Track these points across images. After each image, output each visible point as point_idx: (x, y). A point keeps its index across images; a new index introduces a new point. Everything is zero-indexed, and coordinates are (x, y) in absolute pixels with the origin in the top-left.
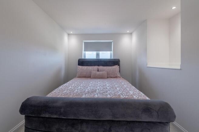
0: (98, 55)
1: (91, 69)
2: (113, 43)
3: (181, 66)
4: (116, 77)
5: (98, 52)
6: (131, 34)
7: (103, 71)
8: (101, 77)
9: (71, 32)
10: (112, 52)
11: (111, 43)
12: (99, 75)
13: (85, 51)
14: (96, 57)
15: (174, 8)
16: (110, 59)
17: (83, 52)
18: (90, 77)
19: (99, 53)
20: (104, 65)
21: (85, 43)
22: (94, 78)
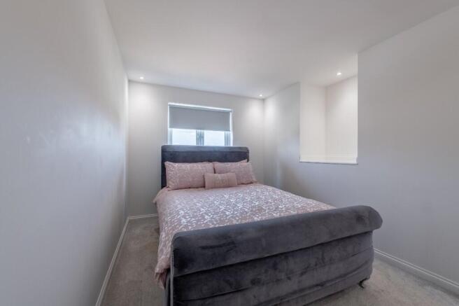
0: (200, 138)
1: (201, 168)
2: (231, 114)
3: (358, 159)
4: (251, 183)
5: (202, 131)
6: (263, 100)
7: (227, 172)
8: (227, 185)
9: (142, 78)
10: (231, 133)
11: (228, 113)
12: (222, 180)
13: (172, 126)
14: (197, 143)
15: (339, 74)
16: (226, 148)
17: (169, 129)
18: (204, 187)
19: (203, 134)
20: (221, 161)
21: (172, 108)
22: (212, 188)
